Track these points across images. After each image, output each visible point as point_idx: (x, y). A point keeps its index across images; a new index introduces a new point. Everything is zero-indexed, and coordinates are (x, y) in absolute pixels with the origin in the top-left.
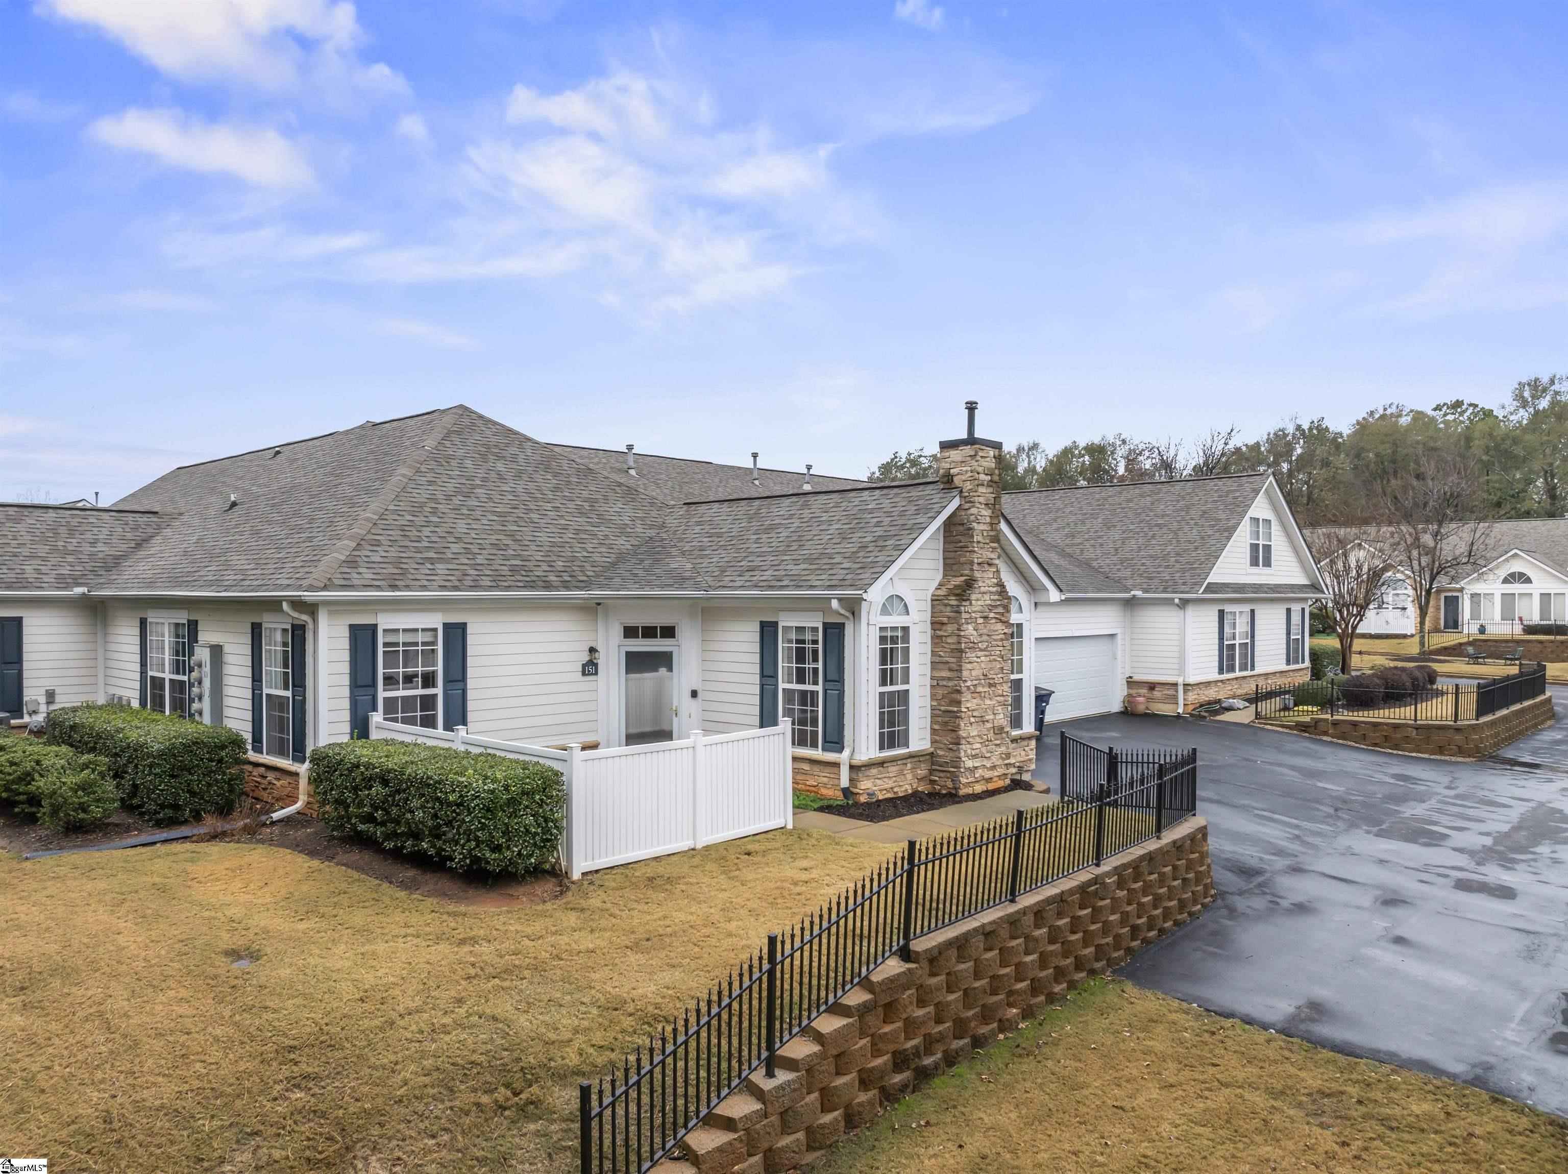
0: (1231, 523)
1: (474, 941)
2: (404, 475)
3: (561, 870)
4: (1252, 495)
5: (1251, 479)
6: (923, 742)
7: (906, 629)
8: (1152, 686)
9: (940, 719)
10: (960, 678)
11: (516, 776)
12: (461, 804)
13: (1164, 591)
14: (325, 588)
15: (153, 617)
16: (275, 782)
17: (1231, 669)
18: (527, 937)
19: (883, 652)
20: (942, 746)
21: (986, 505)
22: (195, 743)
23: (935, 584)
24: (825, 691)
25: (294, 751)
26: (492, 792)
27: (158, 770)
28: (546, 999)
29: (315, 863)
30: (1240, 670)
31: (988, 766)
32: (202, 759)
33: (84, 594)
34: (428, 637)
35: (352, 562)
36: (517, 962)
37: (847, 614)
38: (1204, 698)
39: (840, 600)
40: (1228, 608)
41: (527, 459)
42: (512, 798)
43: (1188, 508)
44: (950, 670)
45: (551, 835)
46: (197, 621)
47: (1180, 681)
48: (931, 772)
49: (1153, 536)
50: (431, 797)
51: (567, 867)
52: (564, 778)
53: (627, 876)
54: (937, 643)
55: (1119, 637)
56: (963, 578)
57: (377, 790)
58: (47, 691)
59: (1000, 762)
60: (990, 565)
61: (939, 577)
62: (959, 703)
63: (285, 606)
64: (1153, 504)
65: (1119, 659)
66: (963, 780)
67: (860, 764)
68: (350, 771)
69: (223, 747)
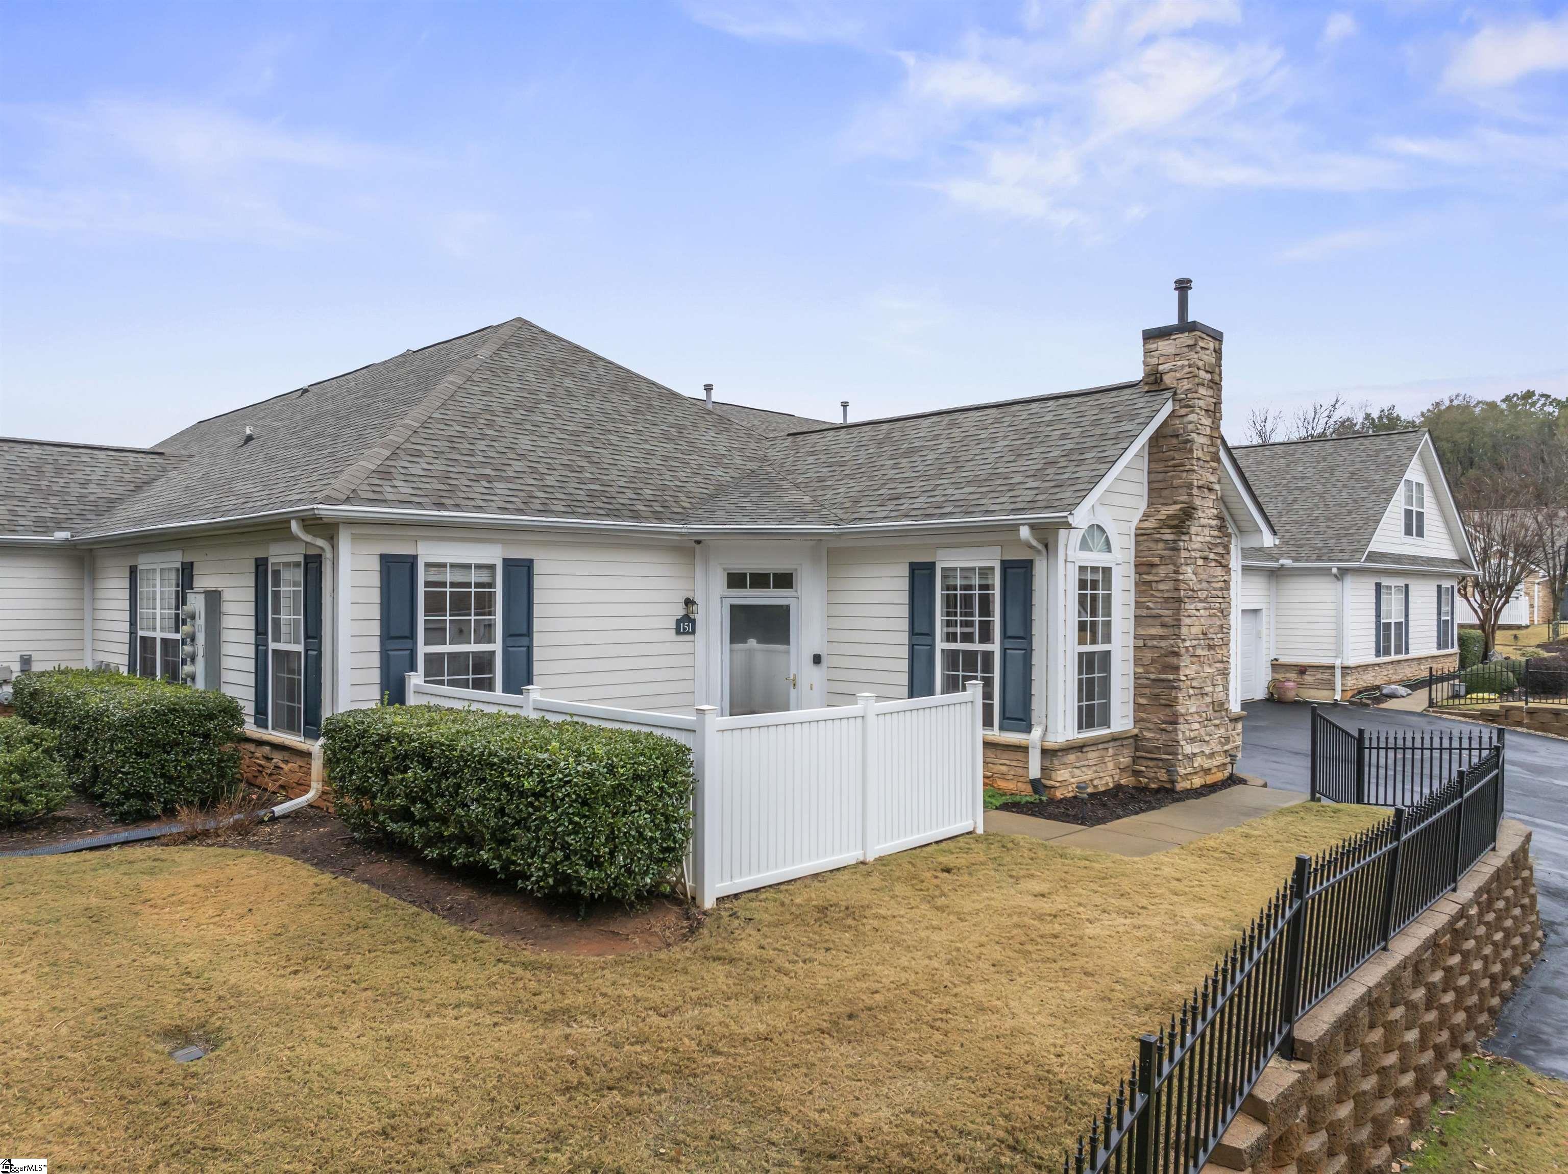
0: (1388, 484)
1: (567, 1015)
2: (452, 383)
3: (685, 895)
4: (1408, 453)
5: (1403, 437)
6: (1125, 721)
7: (1107, 571)
8: (1302, 670)
9: (1147, 691)
10: (1178, 636)
11: (625, 752)
12: (542, 794)
13: (1319, 559)
14: (347, 501)
15: (144, 562)
16: (282, 765)
17: (1387, 652)
18: (655, 1009)
19: (1082, 599)
20: (1149, 725)
21: (1206, 411)
22: (172, 711)
23: (1139, 515)
24: (1004, 651)
25: (306, 723)
26: (590, 775)
27: (120, 746)
28: (706, 1135)
29: (326, 878)
30: (1396, 653)
31: (1207, 752)
32: (181, 733)
33: (67, 540)
34: (484, 577)
35: (384, 473)
36: (645, 1058)
37: (1040, 547)
38: (1362, 684)
39: (1033, 527)
40: (1386, 581)
41: (599, 377)
42: (619, 785)
43: (1332, 470)
44: (1163, 625)
45: (675, 842)
46: (192, 563)
47: (1338, 663)
48: (1135, 759)
49: (1295, 500)
50: (495, 782)
51: (694, 889)
52: (691, 757)
53: (783, 904)
54: (1144, 591)
55: (1264, 612)
56: (1178, 506)
57: (415, 773)
58: (22, 656)
59: (1218, 748)
60: (1210, 490)
61: (1143, 506)
62: (1176, 669)
63: (294, 526)
64: (1288, 465)
65: (1264, 638)
66: (1182, 771)
67: (1056, 747)
68: (377, 745)
69: (211, 717)
